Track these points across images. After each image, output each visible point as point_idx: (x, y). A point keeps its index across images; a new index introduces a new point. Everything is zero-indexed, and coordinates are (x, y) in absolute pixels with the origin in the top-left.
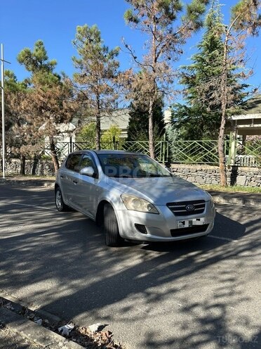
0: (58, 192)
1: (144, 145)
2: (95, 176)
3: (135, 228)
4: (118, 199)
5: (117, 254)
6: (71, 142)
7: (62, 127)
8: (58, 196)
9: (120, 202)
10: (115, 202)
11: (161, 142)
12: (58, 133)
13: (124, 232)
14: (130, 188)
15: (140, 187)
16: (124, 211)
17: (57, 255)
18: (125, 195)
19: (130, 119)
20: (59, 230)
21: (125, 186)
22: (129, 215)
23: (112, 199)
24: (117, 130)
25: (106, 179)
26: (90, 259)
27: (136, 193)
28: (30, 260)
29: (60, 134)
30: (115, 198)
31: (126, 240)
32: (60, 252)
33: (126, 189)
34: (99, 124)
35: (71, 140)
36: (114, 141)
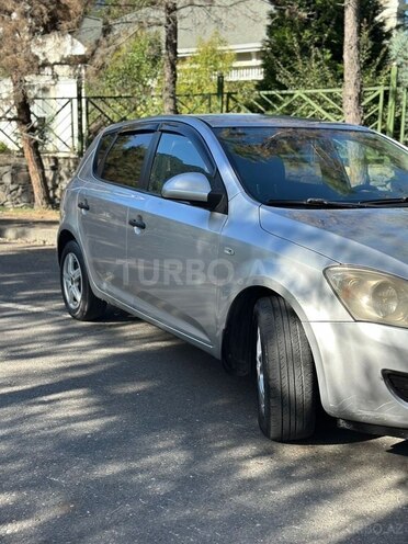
0: (71, 258)
1: (321, 102)
2: (216, 202)
3: (382, 386)
4: (316, 286)
5: (310, 468)
6: (79, 98)
7: (55, 47)
8: (72, 272)
9: (322, 295)
10: (305, 294)
11: (380, 90)
12: (40, 66)
13: (338, 399)
14: (354, 244)
15: (389, 241)
16: (338, 326)
17: (111, 469)
18: (341, 270)
19: (272, 16)
20: (91, 380)
21: (336, 237)
22: (358, 338)
23: (292, 284)
24: (222, 56)
25: (259, 213)
26: (227, 487)
27: (381, 263)
28: (26, 486)
29: (48, 70)
30: (302, 281)
31: (342, 424)
32: (118, 459)
33: (341, 248)
34: (173, 33)
35: (79, 89)
36: (220, 92)
